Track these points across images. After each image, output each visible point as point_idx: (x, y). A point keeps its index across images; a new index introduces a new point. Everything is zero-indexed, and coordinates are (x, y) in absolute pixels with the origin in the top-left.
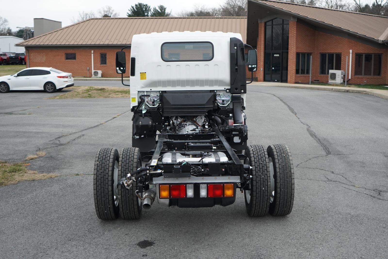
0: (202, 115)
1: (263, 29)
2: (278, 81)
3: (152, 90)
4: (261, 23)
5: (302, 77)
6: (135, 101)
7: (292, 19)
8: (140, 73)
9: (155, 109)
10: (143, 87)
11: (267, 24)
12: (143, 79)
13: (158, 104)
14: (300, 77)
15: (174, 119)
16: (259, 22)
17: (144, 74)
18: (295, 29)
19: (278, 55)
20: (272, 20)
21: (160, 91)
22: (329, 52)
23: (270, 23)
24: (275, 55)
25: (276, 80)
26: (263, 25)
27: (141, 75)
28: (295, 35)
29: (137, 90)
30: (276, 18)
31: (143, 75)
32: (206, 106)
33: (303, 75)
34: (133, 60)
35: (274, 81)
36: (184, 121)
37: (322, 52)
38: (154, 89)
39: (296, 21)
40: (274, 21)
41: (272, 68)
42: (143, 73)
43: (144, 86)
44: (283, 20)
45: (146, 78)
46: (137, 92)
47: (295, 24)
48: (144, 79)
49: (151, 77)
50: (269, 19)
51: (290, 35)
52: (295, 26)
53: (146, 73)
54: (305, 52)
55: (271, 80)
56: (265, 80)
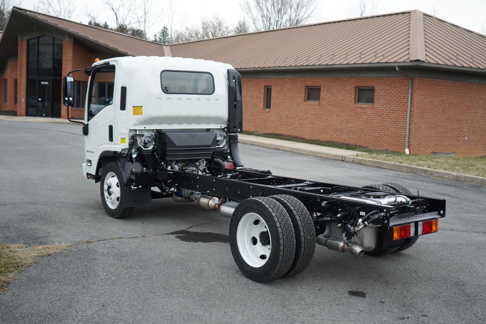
0: (202, 159)
1: (25, 48)
2: (47, 116)
3: (146, 129)
4: (22, 40)
5: (77, 111)
6: (125, 142)
7: (67, 39)
8: (133, 107)
9: (148, 152)
10: (136, 125)
11: (31, 42)
12: (137, 115)
13: (153, 146)
14: (75, 111)
15: (174, 163)
16: (19, 39)
17: (140, 108)
18: (71, 51)
19: (47, 83)
20: (38, 38)
21: (154, 130)
22: (109, 81)
23: (35, 41)
24: (42, 83)
25: (44, 115)
26: (25, 43)
27: (134, 110)
28: (71, 58)
29: (128, 128)
30: (45, 35)
31: (137, 109)
32: (211, 148)
33: (78, 109)
34: (124, 90)
35: (41, 116)
36: (186, 166)
37: (100, 81)
38: (149, 127)
39: (73, 41)
40: (40, 39)
41: (38, 99)
42: (138, 107)
43: (137, 123)
44: (54, 39)
45: (142, 113)
46: (129, 131)
47: (71, 45)
48: (139, 114)
49: (148, 112)
50: (35, 35)
51: (64, 58)
52: (71, 48)
53: (142, 106)
54: (81, 80)
55: (38, 114)
56: (27, 114)
